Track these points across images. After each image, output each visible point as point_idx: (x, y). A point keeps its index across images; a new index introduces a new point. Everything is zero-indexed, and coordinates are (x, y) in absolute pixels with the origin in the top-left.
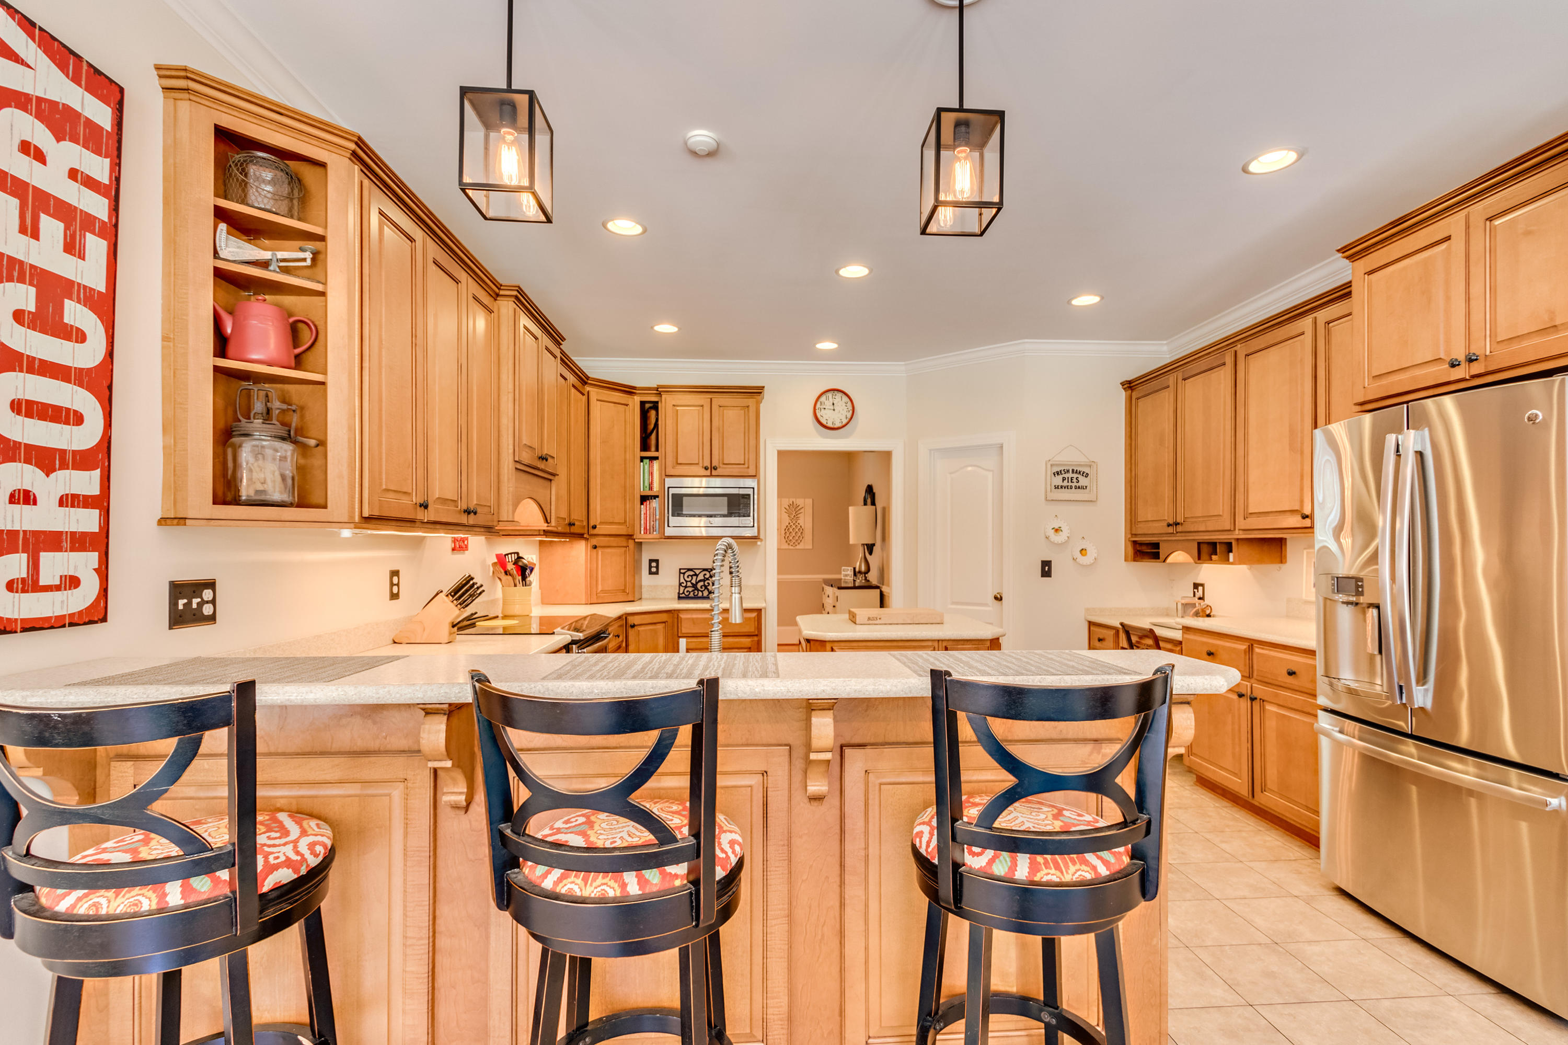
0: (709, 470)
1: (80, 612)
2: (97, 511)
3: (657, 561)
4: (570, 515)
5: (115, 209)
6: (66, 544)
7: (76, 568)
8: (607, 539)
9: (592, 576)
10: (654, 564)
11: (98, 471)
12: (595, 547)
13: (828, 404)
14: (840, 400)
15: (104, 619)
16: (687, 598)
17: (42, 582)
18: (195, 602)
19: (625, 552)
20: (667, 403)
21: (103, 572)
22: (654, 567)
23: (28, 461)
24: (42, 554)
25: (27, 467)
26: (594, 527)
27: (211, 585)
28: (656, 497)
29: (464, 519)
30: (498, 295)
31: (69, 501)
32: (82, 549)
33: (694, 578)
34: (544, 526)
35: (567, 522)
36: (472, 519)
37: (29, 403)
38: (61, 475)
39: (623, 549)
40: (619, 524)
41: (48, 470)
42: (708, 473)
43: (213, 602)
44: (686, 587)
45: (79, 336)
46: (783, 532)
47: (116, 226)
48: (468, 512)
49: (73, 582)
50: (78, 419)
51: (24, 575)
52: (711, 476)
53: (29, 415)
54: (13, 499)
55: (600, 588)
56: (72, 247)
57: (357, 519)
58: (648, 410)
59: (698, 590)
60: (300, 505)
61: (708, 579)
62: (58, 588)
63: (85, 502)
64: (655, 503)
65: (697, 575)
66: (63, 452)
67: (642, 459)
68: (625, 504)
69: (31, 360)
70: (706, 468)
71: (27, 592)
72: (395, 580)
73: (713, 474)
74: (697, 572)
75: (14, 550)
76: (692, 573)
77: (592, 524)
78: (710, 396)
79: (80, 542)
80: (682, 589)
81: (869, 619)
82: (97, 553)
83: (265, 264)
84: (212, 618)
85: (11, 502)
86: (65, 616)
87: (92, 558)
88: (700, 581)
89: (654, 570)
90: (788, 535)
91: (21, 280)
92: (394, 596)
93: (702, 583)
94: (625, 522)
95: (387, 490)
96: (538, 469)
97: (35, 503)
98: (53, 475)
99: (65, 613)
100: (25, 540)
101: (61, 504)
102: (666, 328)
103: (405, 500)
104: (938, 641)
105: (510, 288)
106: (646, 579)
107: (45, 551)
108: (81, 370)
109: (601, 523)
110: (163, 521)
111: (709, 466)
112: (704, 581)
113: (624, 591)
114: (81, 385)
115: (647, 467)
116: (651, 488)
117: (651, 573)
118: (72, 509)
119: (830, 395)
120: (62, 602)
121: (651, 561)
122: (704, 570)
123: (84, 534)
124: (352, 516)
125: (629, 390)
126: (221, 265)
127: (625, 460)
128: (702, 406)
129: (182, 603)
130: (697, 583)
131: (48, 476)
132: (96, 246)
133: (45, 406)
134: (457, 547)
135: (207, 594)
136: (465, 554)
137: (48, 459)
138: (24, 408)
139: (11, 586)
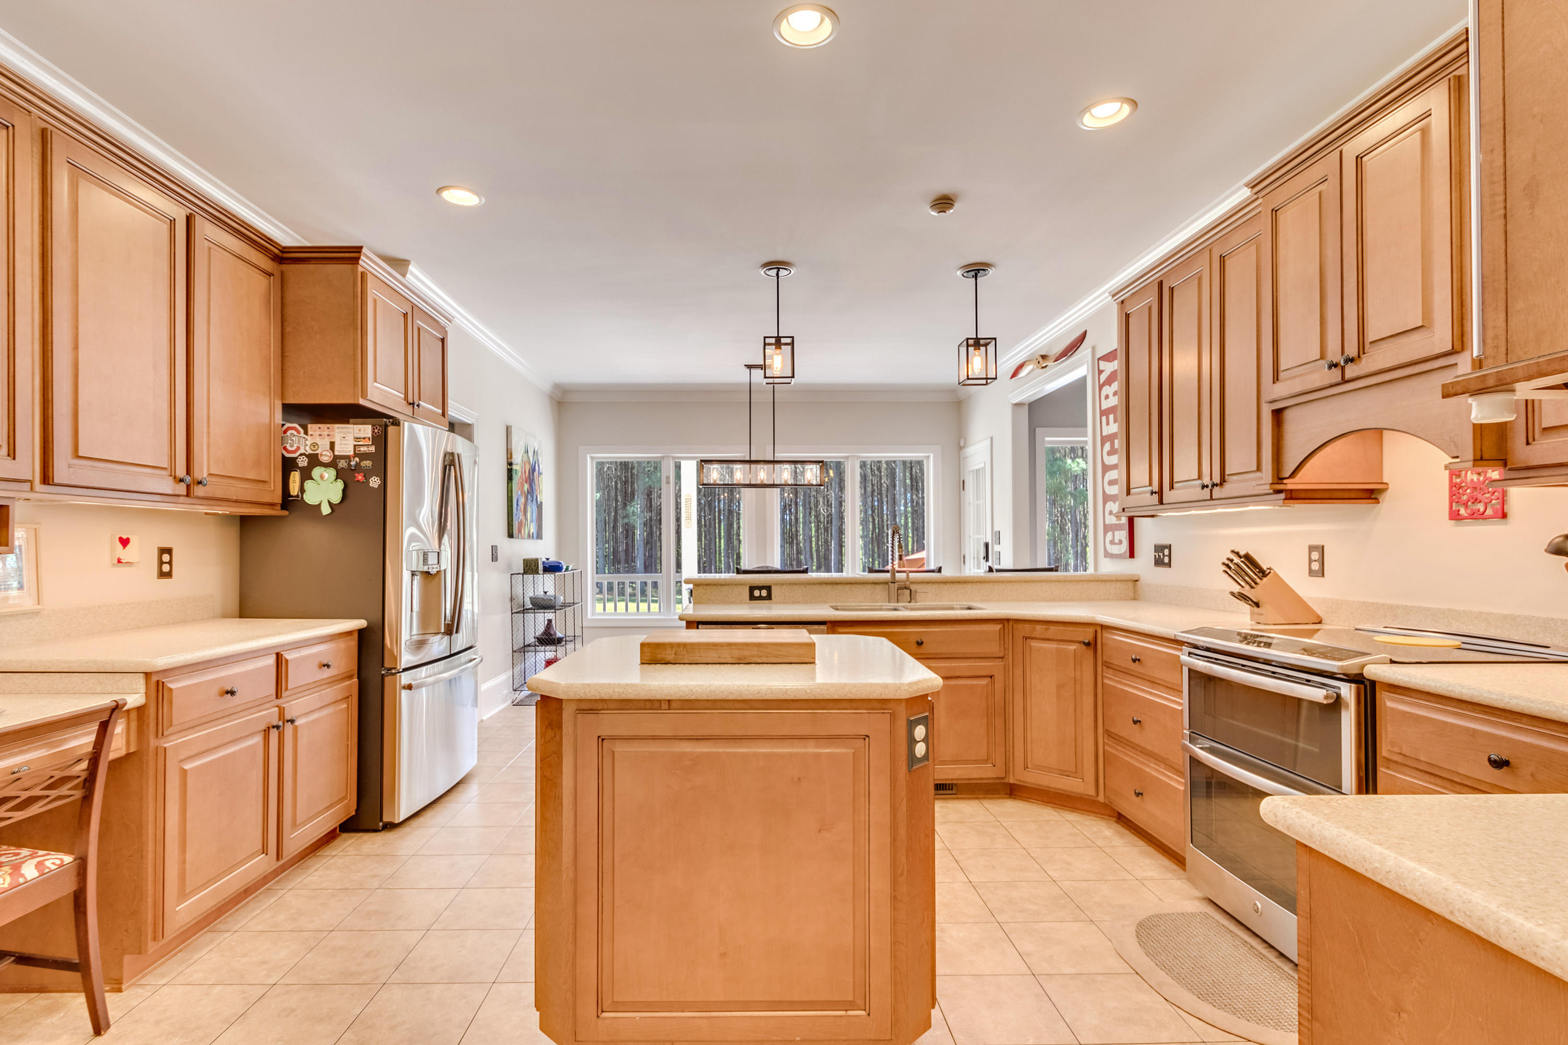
1: (1123, 554)
7: (1121, 537)
17: (1115, 542)
18: (1161, 554)
24: (1115, 532)
25: (1111, 502)
27: (1168, 547)
32: (1122, 529)
41: (1114, 502)
43: (1169, 556)
49: (1121, 542)
51: (1112, 539)
53: (1110, 485)
54: (1109, 514)
62: (1118, 544)
66: (1116, 495)
69: (1110, 465)
71: (1113, 545)
75: (1110, 530)
84: (1169, 565)
99: (1120, 553)
120: (1119, 549)
123: (1122, 524)
129: (1157, 554)
133: (1113, 481)
134: (1463, 511)
135: (1166, 552)
136: (1506, 524)
137: (1114, 499)
138: (1110, 483)
139: (1110, 542)
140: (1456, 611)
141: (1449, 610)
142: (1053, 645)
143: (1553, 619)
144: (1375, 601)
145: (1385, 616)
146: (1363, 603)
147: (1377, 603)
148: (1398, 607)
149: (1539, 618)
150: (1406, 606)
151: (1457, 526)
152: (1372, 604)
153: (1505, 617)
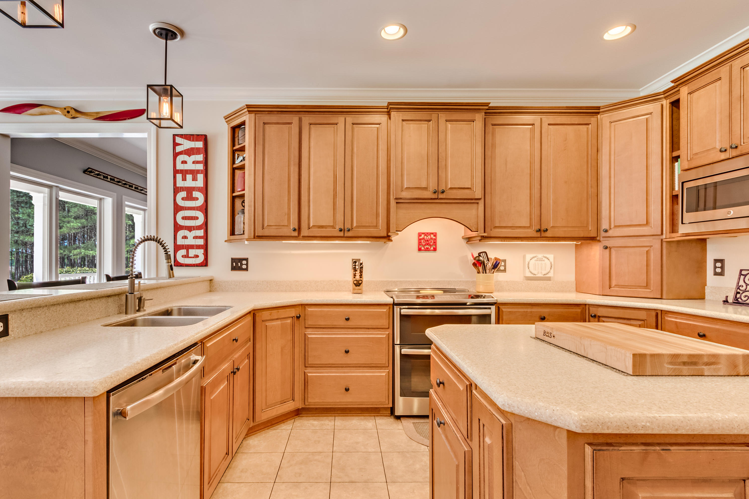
1: (199, 264)
2: (203, 239)
3: (721, 261)
4: (540, 223)
5: (206, 166)
6: (196, 247)
7: (198, 253)
10: (718, 264)
11: (203, 230)
12: (606, 248)
15: (207, 265)
17: (189, 256)
18: (240, 264)
19: (648, 252)
20: (683, 94)
21: (206, 254)
22: (719, 267)
23: (186, 229)
24: (189, 250)
25: (185, 231)
26: (606, 231)
27: (246, 260)
29: (340, 234)
30: (388, 112)
31: (195, 237)
32: (199, 248)
36: (349, 234)
37: (186, 217)
38: (193, 232)
39: (647, 249)
40: (640, 225)
41: (190, 231)
43: (247, 264)
45: (197, 199)
47: (207, 169)
48: (342, 230)
49: (197, 256)
50: (197, 218)
51: (185, 254)
53: (186, 219)
54: (182, 238)
55: (614, 283)
56: (195, 179)
57: (252, 237)
62: (193, 257)
63: (200, 237)
66: (194, 227)
68: (648, 207)
69: (186, 207)
71: (186, 258)
75: (184, 248)
77: (602, 227)
79: (198, 247)
80: (740, 292)
82: (203, 250)
84: (246, 269)
85: (182, 239)
86: (195, 264)
89: (719, 270)
91: (183, 191)
94: (648, 223)
95: (269, 226)
96: (437, 199)
97: (187, 238)
98: (191, 232)
99: (195, 263)
100: (186, 247)
101: (194, 238)
103: (284, 229)
106: (711, 280)
107: (190, 249)
108: (197, 207)
109: (615, 226)
110: (226, 241)
113: (647, 288)
114: (198, 210)
117: (716, 274)
118: (196, 239)
120: (194, 261)
121: (716, 261)
123: (200, 245)
124: (250, 236)
126: (235, 166)
129: (235, 264)
131: (190, 232)
132: (201, 176)
133: (189, 217)
134: (423, 248)
135: (244, 262)
136: (435, 253)
137: (190, 229)
138: (184, 218)
139: (183, 256)
140: (420, 281)
141: (417, 281)
142: (279, 322)
143: (451, 281)
144: (387, 280)
145: (392, 285)
146: (382, 281)
147: (388, 281)
148: (397, 281)
149: (447, 281)
150: (401, 281)
151: (419, 253)
152: (386, 281)
153: (437, 282)
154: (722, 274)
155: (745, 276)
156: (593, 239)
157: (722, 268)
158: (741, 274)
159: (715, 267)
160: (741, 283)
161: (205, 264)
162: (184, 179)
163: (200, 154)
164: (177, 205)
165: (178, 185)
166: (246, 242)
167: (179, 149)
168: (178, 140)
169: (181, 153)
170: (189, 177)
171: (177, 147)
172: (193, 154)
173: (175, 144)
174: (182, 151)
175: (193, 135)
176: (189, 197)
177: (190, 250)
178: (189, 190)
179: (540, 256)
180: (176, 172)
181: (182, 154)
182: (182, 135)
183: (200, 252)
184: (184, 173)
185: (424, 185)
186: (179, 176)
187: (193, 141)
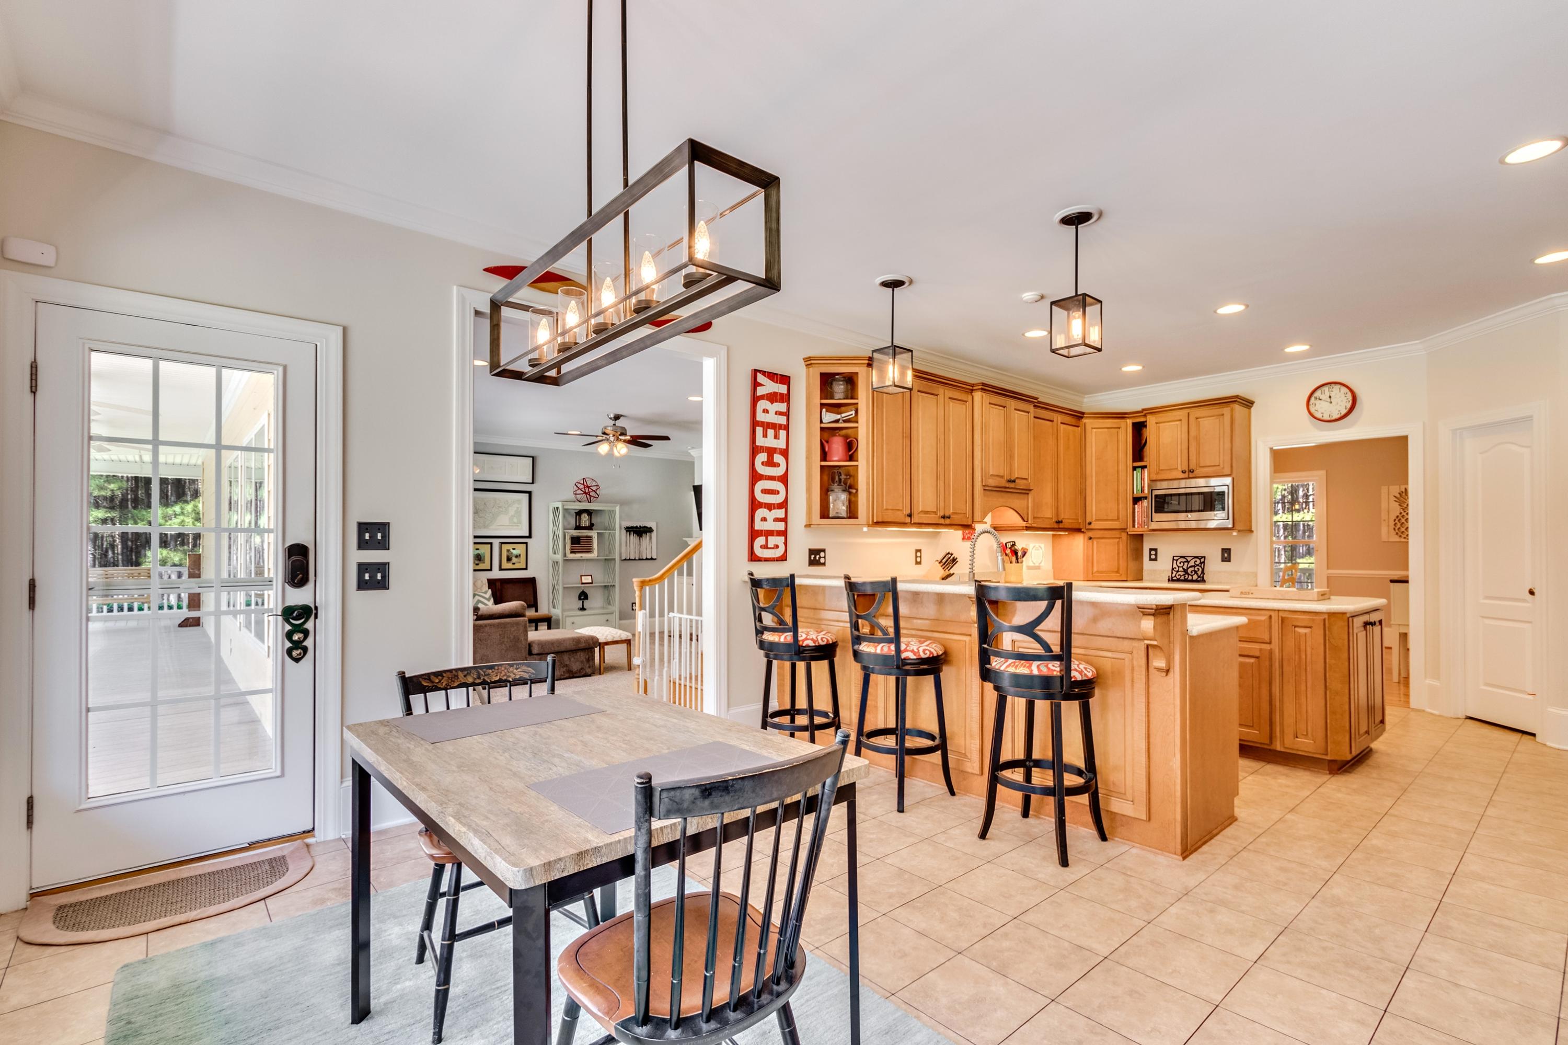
0: (1187, 473)
1: (779, 557)
2: (783, 523)
3: (1156, 550)
4: (1057, 515)
5: (788, 419)
6: (775, 534)
7: (777, 542)
8: (1102, 532)
9: (1089, 560)
10: (1153, 552)
11: (783, 509)
12: (1090, 538)
13: (1325, 397)
14: (1337, 391)
15: (786, 560)
16: (1178, 580)
17: (768, 546)
18: (818, 556)
19: (1118, 543)
20: (1151, 420)
21: (786, 544)
22: (1154, 555)
23: (763, 508)
24: (768, 537)
25: (764, 510)
26: (1090, 523)
27: (824, 551)
28: (1146, 498)
29: (942, 521)
30: (972, 390)
31: (777, 520)
32: (780, 536)
33: (1186, 564)
34: (1024, 524)
35: (1054, 520)
36: (948, 521)
37: (765, 490)
38: (774, 511)
39: (1117, 540)
40: (1112, 520)
41: (770, 510)
42: (1186, 475)
43: (825, 557)
44: (1178, 571)
45: (778, 465)
46: (1392, 523)
47: (788, 425)
48: (944, 517)
49: (777, 547)
50: (777, 492)
51: (763, 544)
52: (1189, 478)
54: (762, 520)
55: (1095, 569)
56: (776, 436)
57: (871, 523)
58: (1138, 428)
59: (1189, 574)
60: (850, 518)
61: (1198, 565)
62: (773, 548)
63: (779, 520)
64: (1145, 503)
65: (1188, 562)
66: (773, 504)
67: (1134, 468)
68: (1118, 505)
69: (765, 475)
70: (1184, 472)
71: (765, 549)
72: (919, 554)
73: (1191, 476)
74: (1189, 559)
75: (761, 536)
76: (1184, 560)
77: (1088, 520)
78: (1186, 411)
79: (779, 533)
80: (1175, 573)
81: (1242, 593)
83: (837, 421)
84: (824, 564)
85: (760, 521)
86: (775, 557)
87: (783, 538)
88: (1191, 567)
89: (1153, 557)
90: (1399, 525)
91: (762, 452)
92: (918, 563)
93: (1192, 569)
94: (1118, 518)
95: (887, 509)
96: (1008, 488)
97: (767, 521)
100: (764, 533)
101: (773, 521)
102: (1132, 368)
103: (899, 513)
104: (1278, 611)
105: (977, 384)
106: (1147, 564)
108: (778, 476)
109: (1096, 520)
110: (806, 526)
111: (1187, 470)
112: (1194, 566)
113: (1118, 572)
114: (778, 481)
115: (1139, 474)
116: (1142, 491)
117: (1151, 559)
118: (776, 522)
119: (1326, 388)
120: (774, 553)
121: (1151, 550)
122: (1195, 557)
123: (779, 531)
124: (868, 521)
125: (1121, 416)
126: (823, 425)
127: (1118, 471)
128: (1181, 420)
129: (813, 556)
130: (1188, 568)
131: (770, 512)
132: (783, 433)
133: (769, 490)
135: (822, 554)
137: (770, 507)
138: (766, 491)
139: (761, 547)
154: (1156, 559)
155: (1177, 560)
156: (1079, 530)
157: (1156, 555)
158: (1173, 559)
159: (1150, 555)
160: (1175, 566)
161: (783, 558)
162: (765, 435)
163: (783, 402)
164: (756, 472)
165: (758, 443)
166: (865, 529)
167: (760, 391)
168: (761, 378)
169: (762, 397)
170: (771, 432)
171: (758, 388)
172: (776, 402)
173: (756, 384)
174: (764, 395)
175: (777, 374)
176: (770, 463)
177: (770, 538)
178: (771, 451)
179: (1037, 545)
180: (754, 423)
181: (763, 399)
182: (765, 372)
183: (780, 540)
184: (767, 426)
185: (1002, 474)
186: (759, 430)
187: (777, 382)
